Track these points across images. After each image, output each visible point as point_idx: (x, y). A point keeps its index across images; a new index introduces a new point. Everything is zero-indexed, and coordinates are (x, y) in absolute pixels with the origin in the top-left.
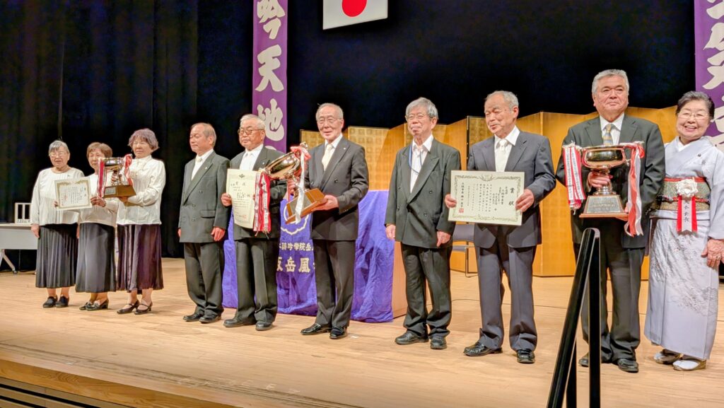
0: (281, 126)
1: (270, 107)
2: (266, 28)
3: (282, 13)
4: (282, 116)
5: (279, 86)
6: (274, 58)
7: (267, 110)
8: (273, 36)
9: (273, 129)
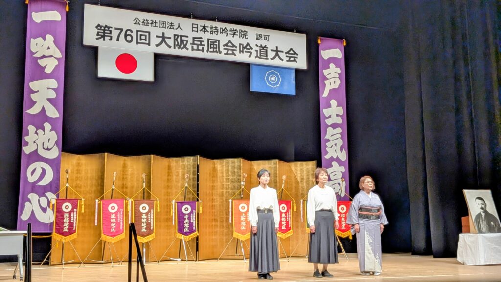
0: (55, 146)
1: (43, 129)
2: (42, 62)
3: (59, 54)
4: (56, 138)
5: (54, 113)
6: (48, 89)
7: (40, 131)
8: (48, 70)
9: (46, 148)
